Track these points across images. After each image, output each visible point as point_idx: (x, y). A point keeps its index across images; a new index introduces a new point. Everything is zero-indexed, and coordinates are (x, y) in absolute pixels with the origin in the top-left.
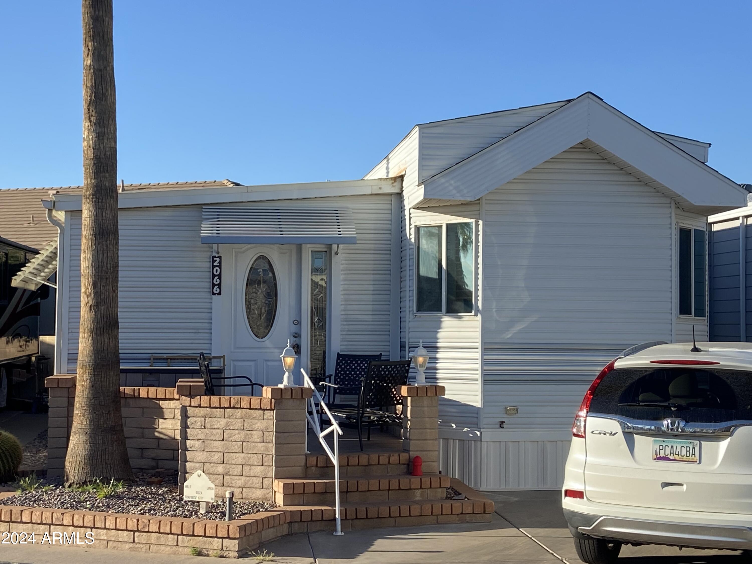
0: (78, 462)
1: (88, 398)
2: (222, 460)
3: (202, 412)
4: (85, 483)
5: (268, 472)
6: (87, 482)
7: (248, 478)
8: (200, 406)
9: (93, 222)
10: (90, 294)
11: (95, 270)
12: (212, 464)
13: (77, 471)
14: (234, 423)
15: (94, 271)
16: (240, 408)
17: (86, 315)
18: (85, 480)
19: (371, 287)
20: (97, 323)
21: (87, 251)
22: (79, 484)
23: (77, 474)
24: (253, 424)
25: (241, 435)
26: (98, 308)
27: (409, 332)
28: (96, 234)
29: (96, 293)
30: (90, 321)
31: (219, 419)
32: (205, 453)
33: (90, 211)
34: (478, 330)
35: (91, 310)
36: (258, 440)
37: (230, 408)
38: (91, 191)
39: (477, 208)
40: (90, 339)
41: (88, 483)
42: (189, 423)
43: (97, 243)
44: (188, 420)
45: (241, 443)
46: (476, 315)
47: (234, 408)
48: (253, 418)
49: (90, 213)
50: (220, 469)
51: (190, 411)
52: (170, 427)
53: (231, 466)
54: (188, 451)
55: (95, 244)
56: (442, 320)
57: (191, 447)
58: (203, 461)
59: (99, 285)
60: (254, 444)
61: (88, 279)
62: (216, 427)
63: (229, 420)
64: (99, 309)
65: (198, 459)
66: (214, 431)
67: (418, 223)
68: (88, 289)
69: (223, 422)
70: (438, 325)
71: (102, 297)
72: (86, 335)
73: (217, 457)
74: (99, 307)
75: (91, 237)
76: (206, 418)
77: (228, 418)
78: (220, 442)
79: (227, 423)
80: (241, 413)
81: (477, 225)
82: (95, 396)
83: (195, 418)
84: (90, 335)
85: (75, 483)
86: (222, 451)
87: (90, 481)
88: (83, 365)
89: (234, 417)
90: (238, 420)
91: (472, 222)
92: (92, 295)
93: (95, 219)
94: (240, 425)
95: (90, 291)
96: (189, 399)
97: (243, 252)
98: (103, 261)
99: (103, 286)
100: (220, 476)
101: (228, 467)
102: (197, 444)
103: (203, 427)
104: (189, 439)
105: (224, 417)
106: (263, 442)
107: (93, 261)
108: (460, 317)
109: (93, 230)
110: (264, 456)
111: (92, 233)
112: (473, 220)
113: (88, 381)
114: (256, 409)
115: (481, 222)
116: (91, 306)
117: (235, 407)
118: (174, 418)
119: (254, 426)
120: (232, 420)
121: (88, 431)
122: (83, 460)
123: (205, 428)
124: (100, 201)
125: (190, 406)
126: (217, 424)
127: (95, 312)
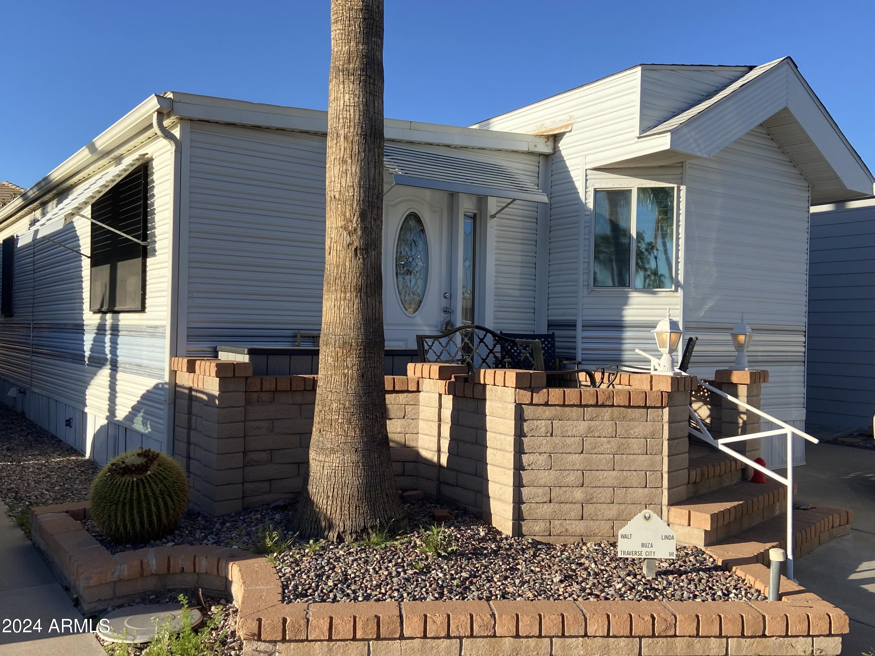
0: (346, 498)
1: (357, 394)
2: (582, 482)
3: (548, 412)
4: (365, 530)
5: (655, 496)
6: (368, 529)
7: (622, 507)
8: (546, 404)
9: (362, 114)
10: (355, 230)
11: (364, 192)
12: (563, 489)
13: (346, 512)
14: (600, 428)
15: (362, 194)
16: (613, 406)
17: (347, 264)
18: (365, 526)
19: (519, 259)
20: (367, 276)
21: (349, 161)
22: (356, 532)
23: (347, 517)
24: (631, 429)
25: (613, 444)
26: (367, 253)
27: (583, 309)
28: (366, 135)
29: (364, 229)
30: (356, 273)
31: (575, 422)
32: (552, 472)
33: (355, 95)
34: (678, 307)
35: (356, 255)
36: (639, 451)
37: (596, 405)
38: (357, 63)
39: (679, 171)
40: (357, 301)
41: (370, 530)
42: (526, 429)
43: (367, 149)
44: (525, 425)
45: (612, 456)
46: (676, 290)
47: (603, 406)
48: (630, 420)
49: (356, 99)
50: (579, 494)
51: (528, 411)
52: (399, 430)
53: (595, 489)
54: (524, 470)
55: (364, 151)
56: (630, 295)
57: (529, 465)
58: (549, 485)
59: (369, 216)
60: (632, 457)
61: (352, 206)
62: (570, 434)
63: (593, 423)
64: (370, 256)
65: (542, 482)
66: (569, 441)
67: (597, 186)
68: (351, 221)
69: (582, 426)
70: (625, 301)
71: (373, 236)
72: (348, 295)
73: (572, 478)
74: (369, 250)
75: (356, 138)
76: (554, 422)
77: (590, 420)
78: (577, 455)
79: (590, 428)
80: (612, 413)
81: (679, 190)
82: (368, 391)
83: (535, 421)
84: (356, 296)
85: (349, 532)
86: (580, 468)
87: (372, 527)
88: (344, 343)
89: (600, 419)
90: (607, 423)
91: (673, 188)
92: (359, 233)
93: (364, 110)
94: (610, 430)
95: (355, 225)
96: (530, 393)
97: (394, 206)
98: (374, 179)
99: (374, 219)
100: (577, 505)
101: (592, 492)
102: (542, 460)
103: (549, 434)
104: (526, 453)
105: (584, 420)
106: (647, 454)
107: (361, 178)
108: (655, 293)
109: (362, 127)
110: (648, 473)
111: (359, 132)
112: (675, 186)
113: (355, 368)
114: (639, 407)
115: (683, 188)
116: (356, 250)
117: (605, 404)
118: (404, 417)
119: (632, 432)
120: (597, 423)
121: (360, 447)
122: (356, 494)
123: (552, 435)
124: (372, 81)
125: (531, 404)
126: (572, 430)
127: (364, 260)
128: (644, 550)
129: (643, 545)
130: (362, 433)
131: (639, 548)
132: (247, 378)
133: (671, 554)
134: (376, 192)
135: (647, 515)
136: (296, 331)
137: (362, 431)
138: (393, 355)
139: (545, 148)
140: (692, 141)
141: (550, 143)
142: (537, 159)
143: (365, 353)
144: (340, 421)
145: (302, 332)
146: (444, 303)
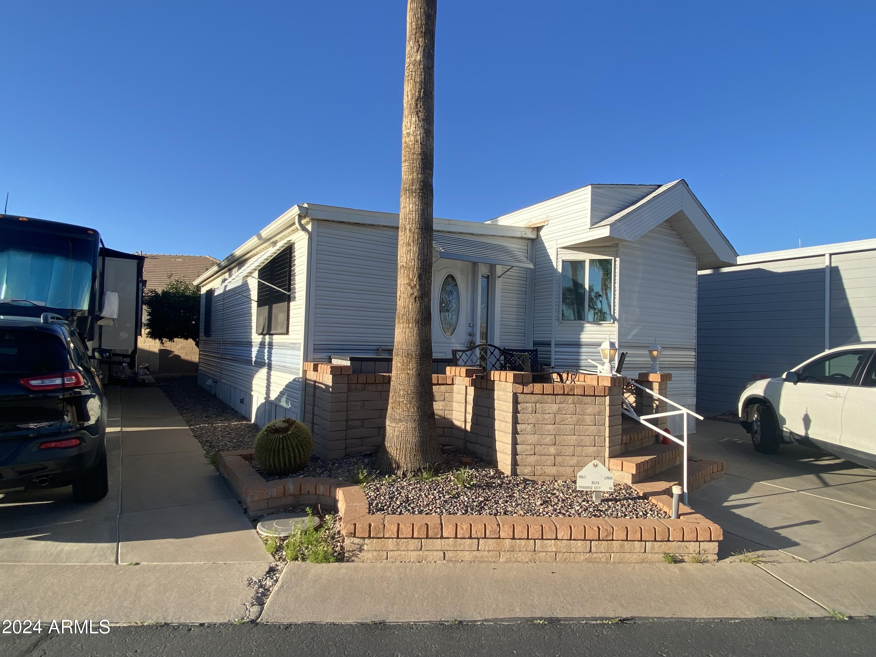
0: (408, 450)
1: (415, 386)
2: (554, 442)
3: (534, 398)
4: (419, 470)
5: (601, 452)
6: (421, 469)
7: (580, 458)
8: (532, 393)
9: (420, 216)
10: (415, 285)
11: (421, 263)
12: (543, 446)
13: (408, 459)
14: (566, 408)
15: (420, 264)
16: (574, 395)
17: (410, 306)
18: (419, 467)
19: (516, 303)
20: (422, 314)
21: (412, 244)
22: (414, 471)
23: (409, 461)
24: (586, 409)
25: (574, 418)
26: (422, 299)
27: (555, 334)
28: (422, 228)
29: (421, 285)
30: (416, 312)
31: (550, 405)
32: (536, 436)
33: (416, 205)
34: (615, 333)
35: (416, 301)
36: (591, 424)
37: (564, 394)
38: (418, 185)
39: (615, 249)
40: (416, 329)
41: (423, 470)
42: (519, 409)
43: (423, 237)
44: (519, 406)
45: (573, 426)
46: (614, 323)
47: (568, 395)
48: (585, 404)
49: (417, 207)
50: (552, 450)
51: (521, 398)
52: (441, 408)
53: (563, 447)
54: (518, 434)
55: (421, 238)
56: (585, 326)
57: (521, 431)
58: (534, 444)
59: (424, 277)
60: (586, 427)
61: (413, 271)
62: (547, 412)
63: (561, 405)
64: (424, 301)
65: (530, 442)
66: (546, 416)
67: (564, 258)
68: (413, 280)
69: (555, 407)
70: (581, 329)
71: (426, 289)
72: (411, 325)
73: (548, 439)
74: (424, 298)
75: (417, 230)
76: (537, 404)
77: (559, 404)
78: (551, 425)
79: (559, 408)
80: (573, 399)
81: (615, 261)
82: (422, 384)
83: (525, 404)
84: (416, 326)
85: (410, 471)
86: (553, 433)
87: (424, 468)
88: (408, 354)
89: (566, 403)
90: (571, 406)
91: (611, 259)
92: (418, 287)
93: (421, 214)
94: (572, 410)
95: (415, 283)
96: (522, 386)
97: (439, 271)
98: (427, 255)
99: (427, 279)
100: (550, 457)
101: (560, 448)
102: (529, 428)
103: (534, 412)
104: (520, 424)
105: (556, 403)
106: (595, 425)
107: (419, 254)
108: (600, 324)
109: (420, 224)
110: (596, 437)
111: (418, 227)
112: (613, 258)
113: (414, 370)
114: (590, 396)
115: (618, 259)
116: (415, 298)
117: (569, 393)
118: (444, 400)
119: (586, 411)
120: (564, 405)
121: (417, 418)
122: (414, 447)
123: (535, 413)
124: (426, 196)
125: (523, 393)
126: (549, 409)
127: (420, 304)
128: (594, 485)
129: (593, 483)
130: (419, 410)
131: (590, 485)
132: (349, 375)
133: (610, 488)
134: (428, 263)
135: (595, 464)
136: (379, 347)
137: (418, 409)
138: (438, 362)
139: (531, 235)
140: (623, 231)
141: (535, 232)
142: (526, 242)
143: (420, 361)
144: (405, 402)
145: (382, 347)
146: (469, 330)
